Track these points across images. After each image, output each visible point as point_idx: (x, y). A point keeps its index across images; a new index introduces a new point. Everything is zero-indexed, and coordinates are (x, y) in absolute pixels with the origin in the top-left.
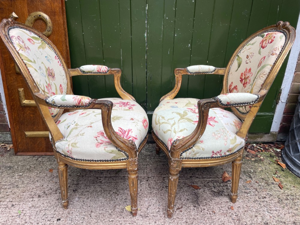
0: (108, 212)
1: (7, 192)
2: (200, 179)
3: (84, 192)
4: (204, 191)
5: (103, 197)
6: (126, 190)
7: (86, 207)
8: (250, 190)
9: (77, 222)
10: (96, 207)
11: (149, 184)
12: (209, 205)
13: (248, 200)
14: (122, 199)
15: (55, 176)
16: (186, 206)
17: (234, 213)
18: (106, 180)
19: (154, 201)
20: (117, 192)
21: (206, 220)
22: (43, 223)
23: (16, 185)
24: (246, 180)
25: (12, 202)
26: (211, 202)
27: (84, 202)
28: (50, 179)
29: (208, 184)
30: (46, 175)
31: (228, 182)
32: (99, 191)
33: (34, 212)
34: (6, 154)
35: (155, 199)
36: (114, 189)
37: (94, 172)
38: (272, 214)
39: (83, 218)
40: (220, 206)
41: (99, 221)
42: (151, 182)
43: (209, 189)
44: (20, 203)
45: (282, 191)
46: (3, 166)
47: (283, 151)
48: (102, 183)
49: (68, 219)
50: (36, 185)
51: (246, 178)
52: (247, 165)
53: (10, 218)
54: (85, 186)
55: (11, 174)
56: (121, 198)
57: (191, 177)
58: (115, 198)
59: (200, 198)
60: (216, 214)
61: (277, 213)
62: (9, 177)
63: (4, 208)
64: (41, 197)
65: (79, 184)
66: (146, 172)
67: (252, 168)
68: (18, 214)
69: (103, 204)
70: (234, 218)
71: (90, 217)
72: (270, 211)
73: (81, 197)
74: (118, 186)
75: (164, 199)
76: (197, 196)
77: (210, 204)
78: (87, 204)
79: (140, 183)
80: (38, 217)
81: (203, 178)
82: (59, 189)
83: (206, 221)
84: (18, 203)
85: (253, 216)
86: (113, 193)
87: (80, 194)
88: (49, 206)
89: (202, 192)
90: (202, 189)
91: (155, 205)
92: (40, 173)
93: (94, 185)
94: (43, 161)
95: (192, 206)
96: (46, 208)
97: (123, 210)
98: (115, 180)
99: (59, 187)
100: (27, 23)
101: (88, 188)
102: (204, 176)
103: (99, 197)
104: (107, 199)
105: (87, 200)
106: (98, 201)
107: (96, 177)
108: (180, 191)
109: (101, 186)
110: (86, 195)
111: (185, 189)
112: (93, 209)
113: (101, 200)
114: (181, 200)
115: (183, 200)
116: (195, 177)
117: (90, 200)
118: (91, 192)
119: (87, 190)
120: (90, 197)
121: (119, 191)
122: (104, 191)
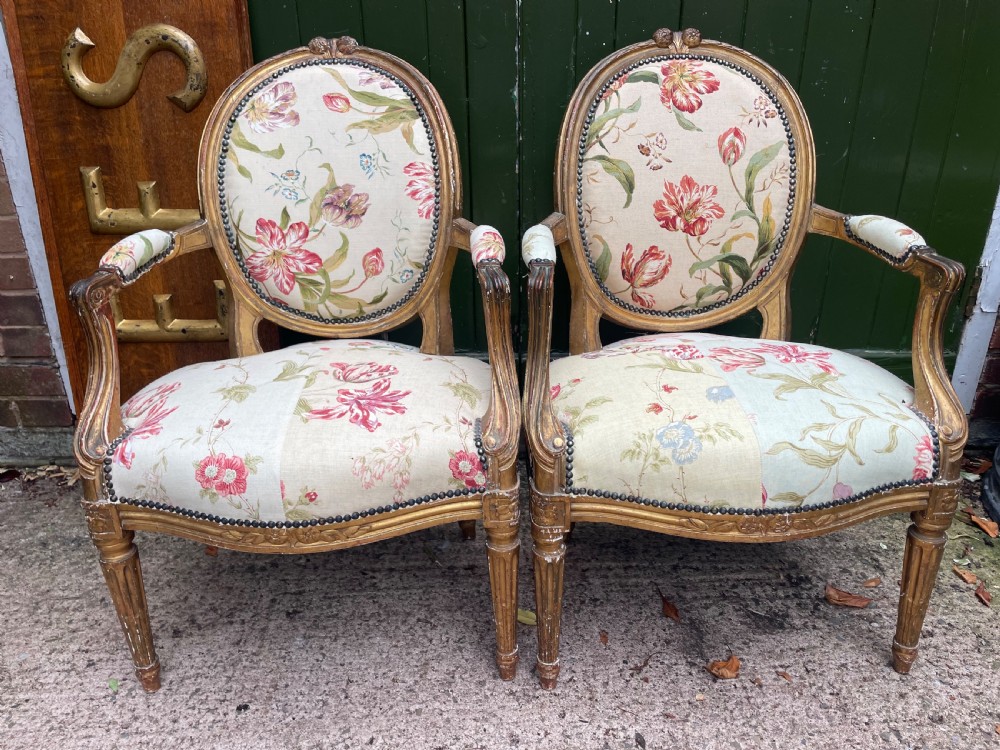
0: (403, 682)
1: (70, 622)
2: (705, 574)
3: (323, 617)
4: (721, 614)
5: (386, 633)
6: (459, 613)
7: (331, 665)
8: (877, 611)
9: (302, 713)
10: (363, 667)
12: (742, 659)
13: (872, 642)
14: (447, 641)
16: (662, 663)
17: (825, 687)
18: (393, 579)
20: (432, 617)
21: (730, 708)
22: (191, 719)
23: (100, 597)
24: (864, 576)
25: (87, 651)
26: (746, 650)
27: (324, 651)
28: (209, 577)
29: (736, 590)
30: (197, 566)
31: (802, 586)
32: (373, 615)
34: (65, 500)
36: (420, 609)
37: (353, 553)
38: (956, 687)
39: (321, 704)
40: (777, 664)
41: (376, 712)
43: (737, 608)
44: (114, 657)
45: (988, 612)
46: (55, 539)
47: (987, 480)
48: (379, 590)
49: (274, 706)
50: (164, 598)
51: (864, 569)
52: (867, 528)
53: (85, 704)
54: (325, 597)
55: (83, 562)
56: (444, 638)
57: (675, 568)
58: (426, 636)
59: (709, 636)
60: (764, 688)
61: (972, 684)
62: (75, 571)
63: (64, 671)
64: (181, 637)
65: (304, 591)
67: (884, 537)
68: (110, 691)
69: (387, 657)
70: (826, 702)
71: (346, 697)
72: (948, 677)
73: (314, 636)
74: (434, 599)
75: (587, 641)
76: (697, 629)
77: (744, 657)
78: (332, 658)
80: (175, 700)
81: (717, 571)
82: (241, 611)
83: (731, 712)
84: (108, 656)
85: (893, 696)
86: (419, 620)
87: (308, 624)
88: (208, 664)
89: (716, 618)
90: (714, 607)
92: (176, 557)
93: (354, 596)
95: (684, 662)
96: (200, 671)
97: (453, 677)
98: (423, 580)
99: (240, 604)
100: (122, 62)
101: (334, 605)
102: (720, 566)
103: (373, 635)
104: (398, 641)
105: (334, 643)
106: (371, 648)
107: (358, 568)
108: (641, 613)
109: (375, 600)
110: (329, 629)
111: (657, 608)
112: (353, 672)
113: (380, 645)
114: (644, 643)
115: (652, 643)
116: (690, 568)
117: (344, 644)
118: (346, 619)
119: (332, 612)
120: (343, 633)
121: (436, 615)
122: (388, 614)
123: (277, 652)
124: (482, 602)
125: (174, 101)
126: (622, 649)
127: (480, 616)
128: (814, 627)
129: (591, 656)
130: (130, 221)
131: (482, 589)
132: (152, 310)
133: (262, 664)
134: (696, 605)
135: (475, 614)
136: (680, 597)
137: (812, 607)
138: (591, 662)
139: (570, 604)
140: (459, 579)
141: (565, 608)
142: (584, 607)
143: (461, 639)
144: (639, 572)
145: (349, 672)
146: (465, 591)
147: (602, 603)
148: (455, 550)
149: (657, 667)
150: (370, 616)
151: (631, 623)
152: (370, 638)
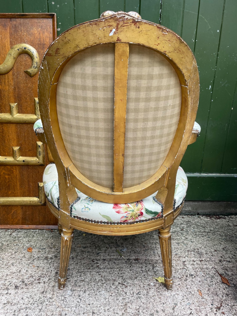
3: (78, 281)
5: (106, 289)
6: (136, 280)
14: (133, 294)
15: (35, 257)
16: (228, 305)
19: (180, 298)
20: (124, 282)
28: (29, 262)
30: (24, 257)
33: (11, 312)
35: (180, 294)
36: (119, 278)
48: (100, 269)
54: (78, 272)
56: (131, 292)
57: (221, 261)
58: (123, 291)
64: (18, 289)
66: (157, 253)
69: (108, 301)
73: (75, 290)
74: (124, 273)
75: (193, 295)
79: (153, 269)
82: (43, 277)
86: (119, 283)
87: (72, 284)
88: (31, 302)
91: (183, 303)
92: (15, 252)
93: (90, 271)
94: (18, 237)
98: (118, 265)
99: (43, 274)
100: (8, 57)
101: (82, 275)
103: (101, 290)
104: (112, 293)
105: (84, 294)
106: (100, 296)
107: (91, 259)
108: (212, 281)
109: (99, 273)
110: (82, 287)
111: (218, 279)
112: (94, 308)
113: (104, 295)
114: (217, 295)
115: (221, 295)
116: (227, 261)
117: (89, 294)
118: (88, 282)
119: (82, 279)
120: (88, 289)
121: (126, 281)
122: (106, 280)
123: (60, 297)
124: (144, 275)
125: (27, 73)
126: (209, 298)
127: (145, 282)
129: (197, 302)
130: (6, 118)
131: (143, 269)
132: (11, 152)
133: (54, 303)
136: (226, 274)
138: (197, 304)
139: (182, 277)
140: (133, 265)
141: (180, 278)
142: (188, 279)
143: (139, 293)
144: (206, 263)
145: (93, 308)
146: (137, 270)
147: (195, 276)
148: (129, 252)
149: (226, 307)
150: (98, 281)
151: (209, 286)
152: (100, 291)
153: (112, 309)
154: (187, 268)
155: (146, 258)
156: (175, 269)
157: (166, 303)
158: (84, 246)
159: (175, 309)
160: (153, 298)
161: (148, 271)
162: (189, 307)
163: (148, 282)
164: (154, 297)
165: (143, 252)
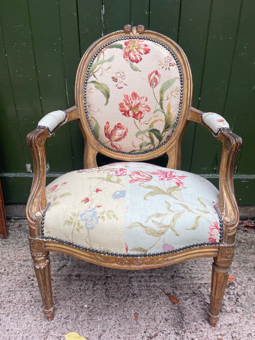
3: (5, 302)
4: (193, 304)
5: (32, 313)
6: (69, 301)
11: (107, 289)
12: (201, 331)
14: (61, 318)
16: (163, 333)
19: (112, 323)
29: (200, 290)
31: (230, 287)
35: (113, 319)
40: (218, 333)
42: (111, 286)
43: (200, 300)
48: (34, 287)
59: (186, 317)
69: (30, 326)
74: (59, 293)
75: (128, 319)
76: (181, 313)
77: (203, 329)
79: (93, 287)
89: (190, 306)
90: (190, 300)
91: (113, 330)
93: (22, 290)
95: (174, 332)
101: (12, 295)
102: (193, 276)
104: (37, 318)
105: (7, 317)
106: (23, 321)
107: (27, 275)
108: (155, 303)
109: (31, 293)
110: (6, 309)
111: (162, 300)
112: (12, 335)
113: (28, 319)
114: (155, 320)
115: (159, 321)
116: (180, 277)
117: (11, 318)
118: (15, 304)
119: (10, 299)
120: (12, 312)
121: (58, 302)
122: (35, 302)
124: (81, 295)
126: (144, 324)
127: (79, 303)
128: (236, 312)
129: (129, 328)
131: (82, 288)
134: (181, 298)
135: (77, 302)
136: (174, 293)
137: (235, 299)
138: (128, 332)
139: (122, 297)
140: (72, 282)
141: (120, 299)
142: (129, 299)
143: (67, 317)
144: (156, 279)
145: (10, 335)
146: (74, 289)
147: (137, 296)
148: (73, 266)
149: (160, 335)
150: (27, 302)
151: (150, 309)
152: (24, 315)
153: (31, 336)
154: (133, 285)
155: (90, 273)
156: (118, 287)
157: (94, 329)
158: (25, 259)
159: (102, 337)
160: (81, 323)
161: (87, 289)
162: (118, 335)
163: (82, 303)
164: (83, 322)
165: (89, 266)
